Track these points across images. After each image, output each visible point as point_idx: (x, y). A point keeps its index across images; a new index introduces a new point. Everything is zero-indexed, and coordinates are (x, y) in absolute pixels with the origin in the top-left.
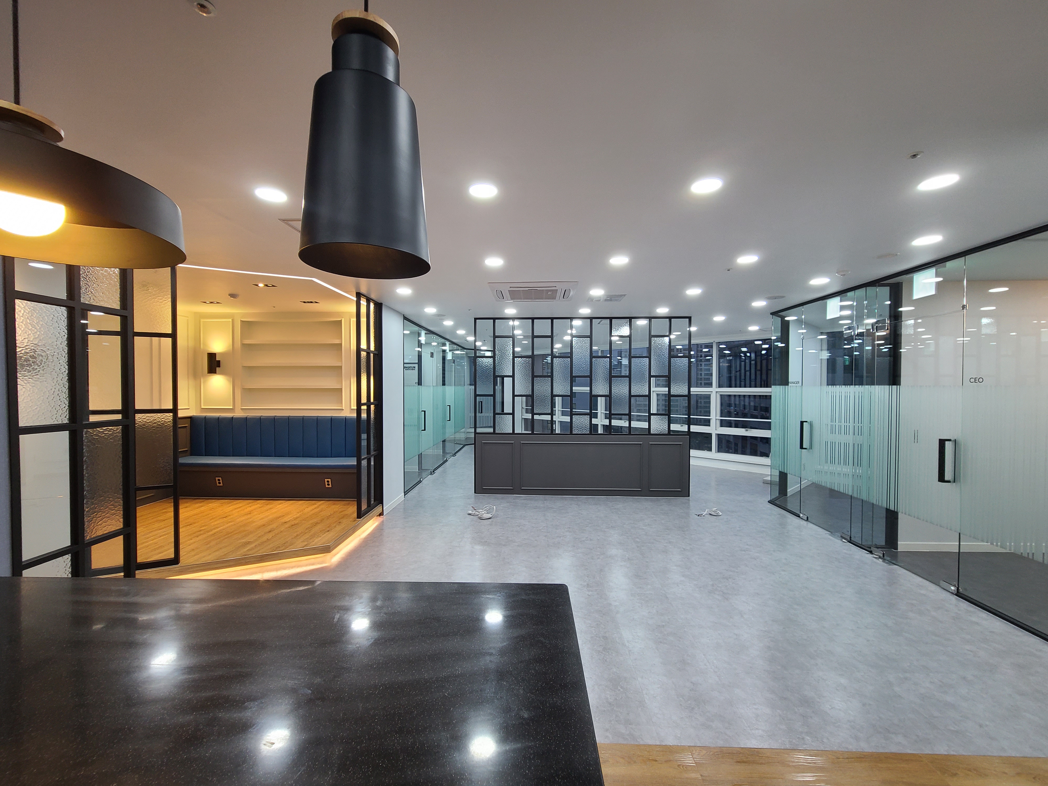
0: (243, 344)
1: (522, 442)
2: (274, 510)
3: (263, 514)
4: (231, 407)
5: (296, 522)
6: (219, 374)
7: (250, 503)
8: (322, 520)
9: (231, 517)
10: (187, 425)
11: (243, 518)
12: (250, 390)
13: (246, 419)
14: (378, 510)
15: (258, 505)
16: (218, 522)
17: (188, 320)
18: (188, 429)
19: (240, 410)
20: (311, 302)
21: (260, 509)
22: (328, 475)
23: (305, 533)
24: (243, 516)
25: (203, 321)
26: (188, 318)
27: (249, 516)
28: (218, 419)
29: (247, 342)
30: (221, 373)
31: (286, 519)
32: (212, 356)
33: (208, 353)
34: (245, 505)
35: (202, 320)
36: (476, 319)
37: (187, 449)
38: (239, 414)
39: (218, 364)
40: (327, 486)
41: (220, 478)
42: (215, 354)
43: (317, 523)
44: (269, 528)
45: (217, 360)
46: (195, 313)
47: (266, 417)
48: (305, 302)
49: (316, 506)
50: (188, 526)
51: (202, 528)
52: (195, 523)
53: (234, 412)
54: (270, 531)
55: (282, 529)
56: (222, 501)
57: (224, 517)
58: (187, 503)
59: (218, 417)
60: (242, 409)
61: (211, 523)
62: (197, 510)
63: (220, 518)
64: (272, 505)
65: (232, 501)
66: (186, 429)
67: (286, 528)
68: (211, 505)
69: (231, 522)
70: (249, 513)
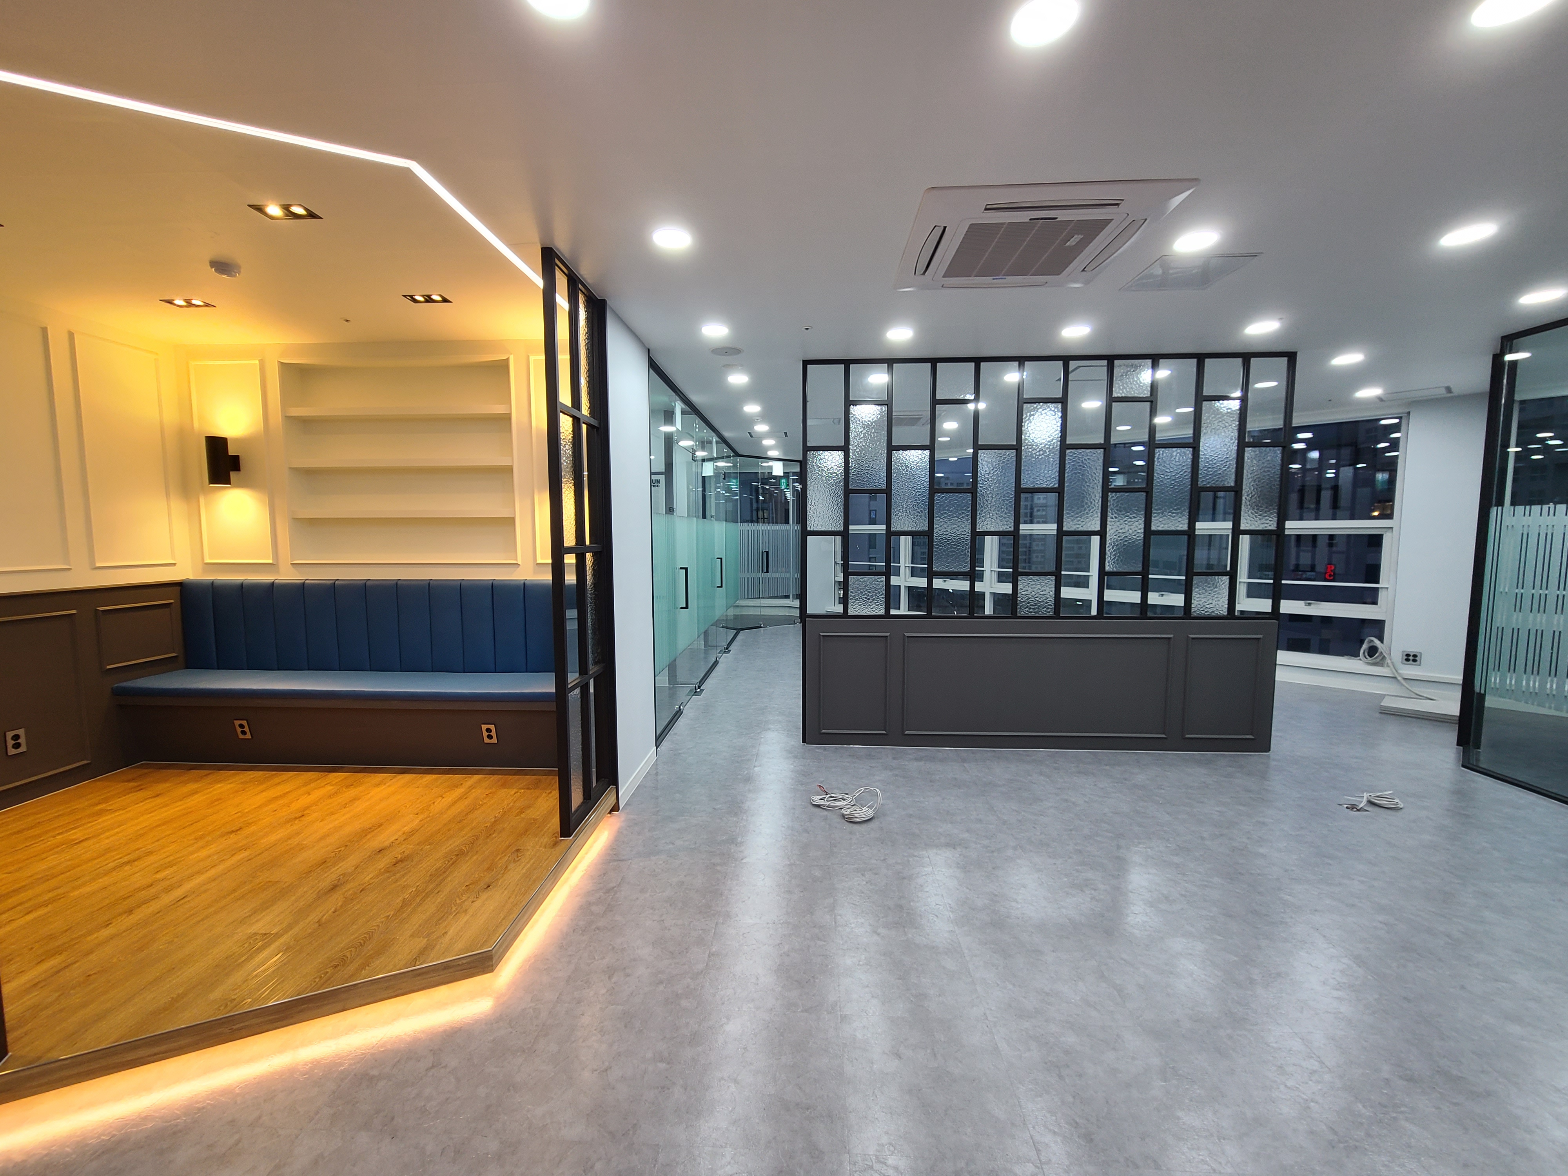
0: (287, 417)
1: (907, 635)
2: (360, 806)
3: (333, 817)
4: (270, 561)
5: (407, 849)
6: (238, 486)
7: (311, 781)
8: (473, 843)
10: (172, 601)
11: (281, 833)
12: (313, 522)
13: (301, 590)
14: (608, 800)
15: (329, 788)
16: (213, 848)
17: (156, 359)
18: (177, 609)
19: (291, 566)
21: (330, 801)
22: (489, 716)
23: (427, 896)
24: (281, 827)
25: (196, 365)
26: (156, 356)
27: (297, 825)
28: (242, 588)
29: (297, 412)
30: (241, 485)
31: (383, 839)
32: (217, 445)
33: (206, 437)
34: (299, 788)
35: (192, 362)
36: (806, 363)
37: (174, 655)
38: (287, 575)
39: (235, 463)
40: (486, 740)
41: (244, 723)
42: (226, 440)
43: (460, 854)
45: (231, 454)
46: (177, 347)
47: (346, 582)
49: (460, 791)
50: (127, 868)
51: (159, 876)
52: (150, 853)
53: (278, 572)
54: (334, 888)
55: (367, 877)
56: (250, 775)
57: (233, 832)
58: (166, 781)
59: (240, 582)
60: (295, 566)
61: (192, 853)
62: (179, 803)
63: (222, 836)
64: (361, 788)
65: (273, 775)
66: (169, 609)
67: (377, 876)
68: (220, 787)
69: (244, 848)
70: (300, 814)
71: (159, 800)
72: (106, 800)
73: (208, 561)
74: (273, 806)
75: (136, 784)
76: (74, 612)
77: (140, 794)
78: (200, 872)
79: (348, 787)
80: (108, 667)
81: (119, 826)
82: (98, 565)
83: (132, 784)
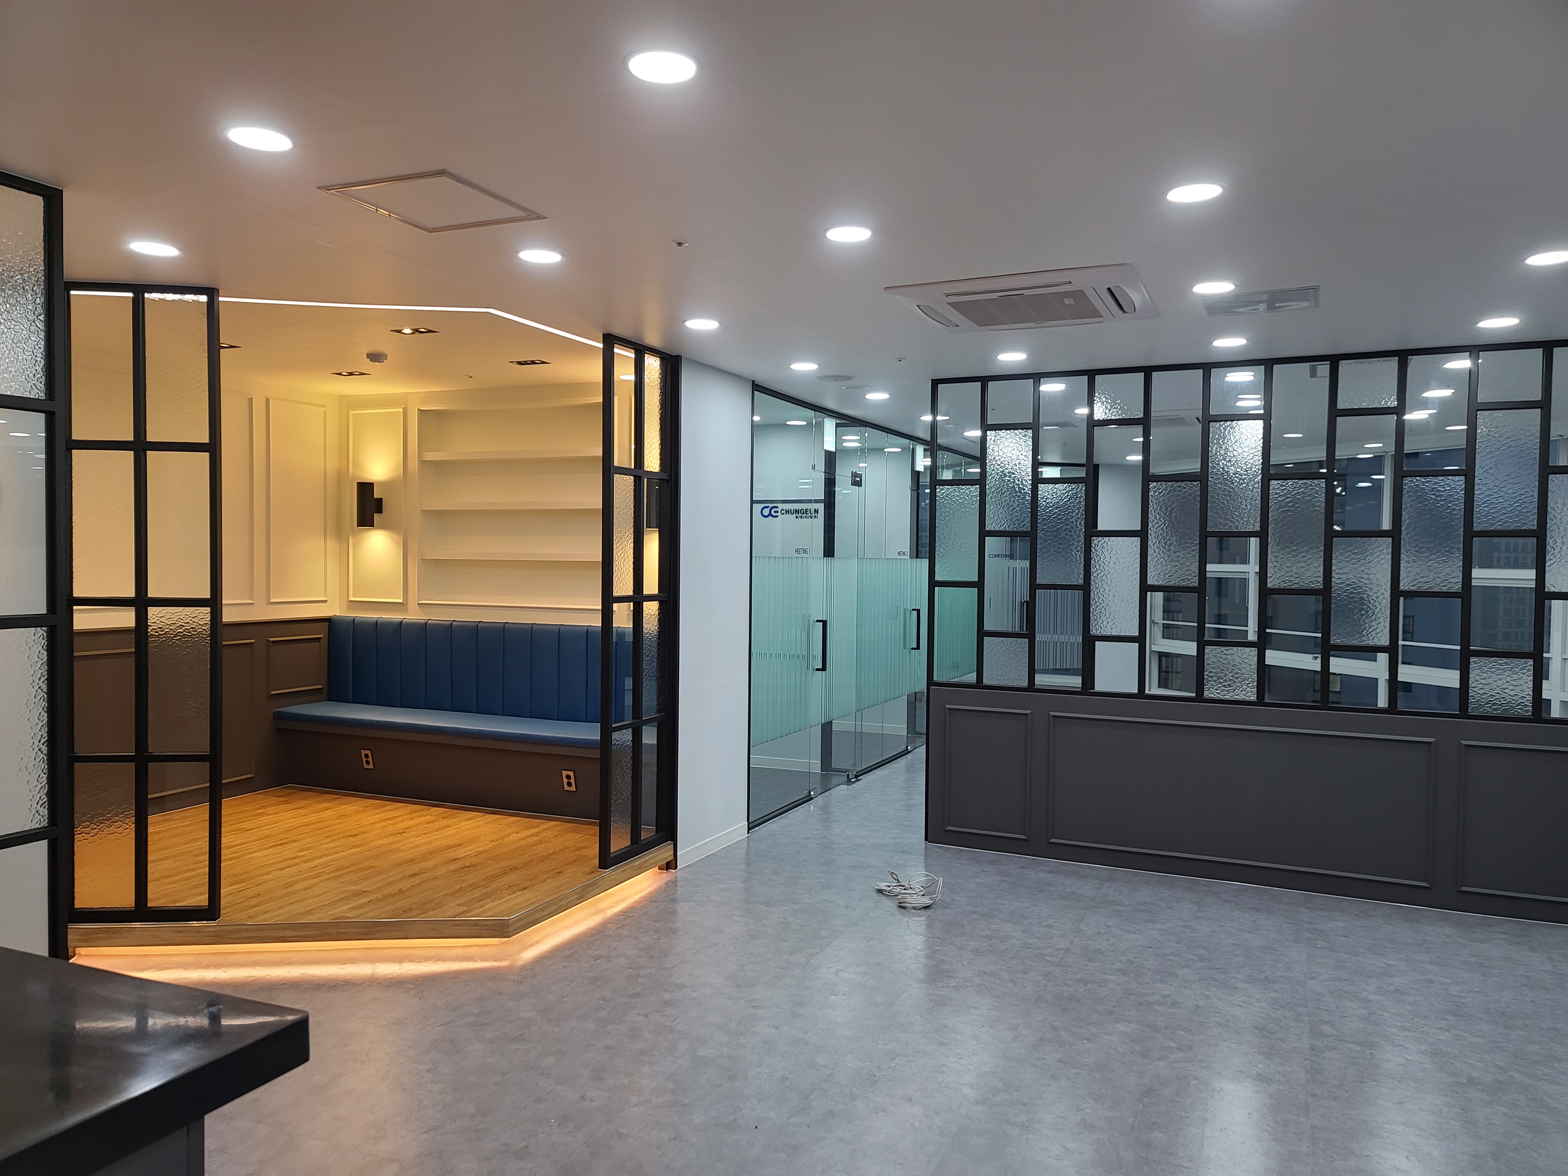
0: (422, 461)
1: (1052, 713)
2: (450, 831)
3: (426, 836)
4: (401, 601)
5: (475, 860)
6: (381, 528)
7: (416, 811)
8: (526, 865)
9: (365, 836)
10: (322, 636)
11: (385, 841)
12: (439, 563)
13: (424, 628)
14: (664, 853)
15: (429, 817)
16: (337, 843)
17: (325, 412)
18: (325, 643)
19: (417, 606)
20: (533, 362)
21: (427, 825)
22: (568, 762)
23: (479, 887)
24: (387, 836)
25: (354, 414)
26: (325, 409)
27: (398, 838)
28: (376, 626)
29: (430, 456)
30: (384, 527)
31: (460, 853)
32: (365, 489)
33: (358, 483)
34: (406, 814)
35: (352, 412)
36: (935, 383)
37: (320, 687)
38: (414, 615)
39: (378, 505)
40: (566, 788)
41: (369, 753)
42: (372, 484)
43: (515, 868)
44: (416, 868)
45: (375, 497)
46: (341, 397)
47: (461, 624)
48: (520, 363)
49: (535, 830)
50: (280, 847)
51: (300, 854)
52: (294, 841)
53: (406, 611)
54: (415, 875)
55: (439, 872)
56: (370, 802)
57: (351, 836)
58: (307, 799)
59: (376, 620)
60: (421, 606)
61: (323, 844)
62: (315, 815)
63: (344, 837)
64: (454, 820)
65: (387, 804)
66: (319, 643)
67: (447, 873)
68: (346, 808)
69: (358, 846)
70: (403, 831)
71: (302, 811)
72: (264, 807)
73: (352, 599)
74: (384, 824)
75: (285, 799)
76: (253, 641)
77: (288, 806)
78: (327, 855)
79: (443, 818)
80: (273, 693)
81: (274, 824)
82: (272, 600)
83: (282, 799)
